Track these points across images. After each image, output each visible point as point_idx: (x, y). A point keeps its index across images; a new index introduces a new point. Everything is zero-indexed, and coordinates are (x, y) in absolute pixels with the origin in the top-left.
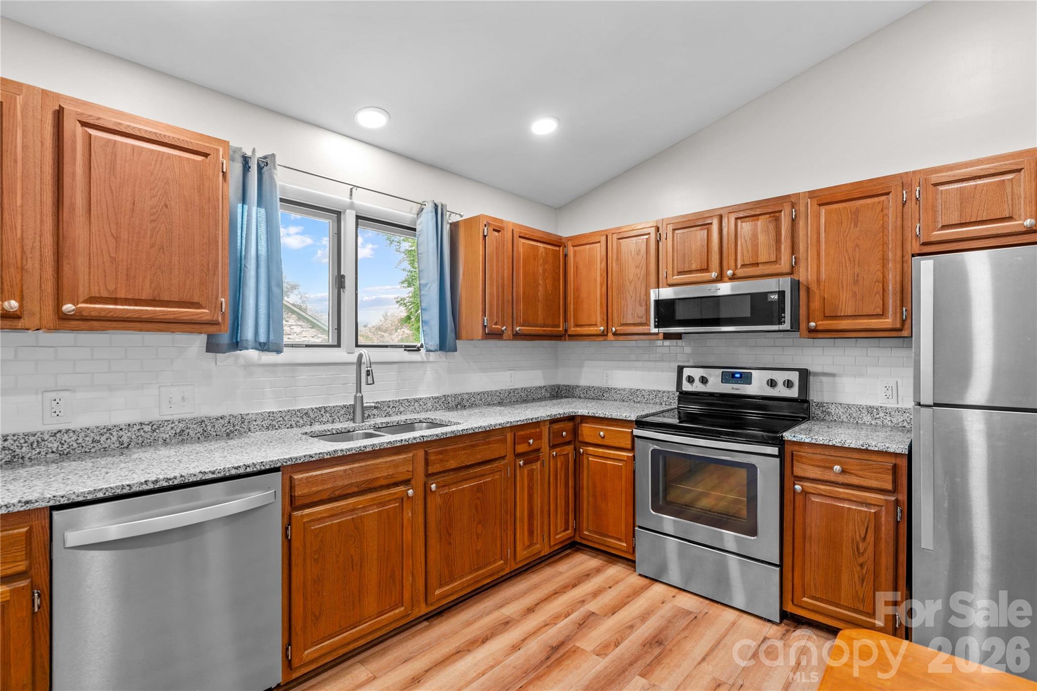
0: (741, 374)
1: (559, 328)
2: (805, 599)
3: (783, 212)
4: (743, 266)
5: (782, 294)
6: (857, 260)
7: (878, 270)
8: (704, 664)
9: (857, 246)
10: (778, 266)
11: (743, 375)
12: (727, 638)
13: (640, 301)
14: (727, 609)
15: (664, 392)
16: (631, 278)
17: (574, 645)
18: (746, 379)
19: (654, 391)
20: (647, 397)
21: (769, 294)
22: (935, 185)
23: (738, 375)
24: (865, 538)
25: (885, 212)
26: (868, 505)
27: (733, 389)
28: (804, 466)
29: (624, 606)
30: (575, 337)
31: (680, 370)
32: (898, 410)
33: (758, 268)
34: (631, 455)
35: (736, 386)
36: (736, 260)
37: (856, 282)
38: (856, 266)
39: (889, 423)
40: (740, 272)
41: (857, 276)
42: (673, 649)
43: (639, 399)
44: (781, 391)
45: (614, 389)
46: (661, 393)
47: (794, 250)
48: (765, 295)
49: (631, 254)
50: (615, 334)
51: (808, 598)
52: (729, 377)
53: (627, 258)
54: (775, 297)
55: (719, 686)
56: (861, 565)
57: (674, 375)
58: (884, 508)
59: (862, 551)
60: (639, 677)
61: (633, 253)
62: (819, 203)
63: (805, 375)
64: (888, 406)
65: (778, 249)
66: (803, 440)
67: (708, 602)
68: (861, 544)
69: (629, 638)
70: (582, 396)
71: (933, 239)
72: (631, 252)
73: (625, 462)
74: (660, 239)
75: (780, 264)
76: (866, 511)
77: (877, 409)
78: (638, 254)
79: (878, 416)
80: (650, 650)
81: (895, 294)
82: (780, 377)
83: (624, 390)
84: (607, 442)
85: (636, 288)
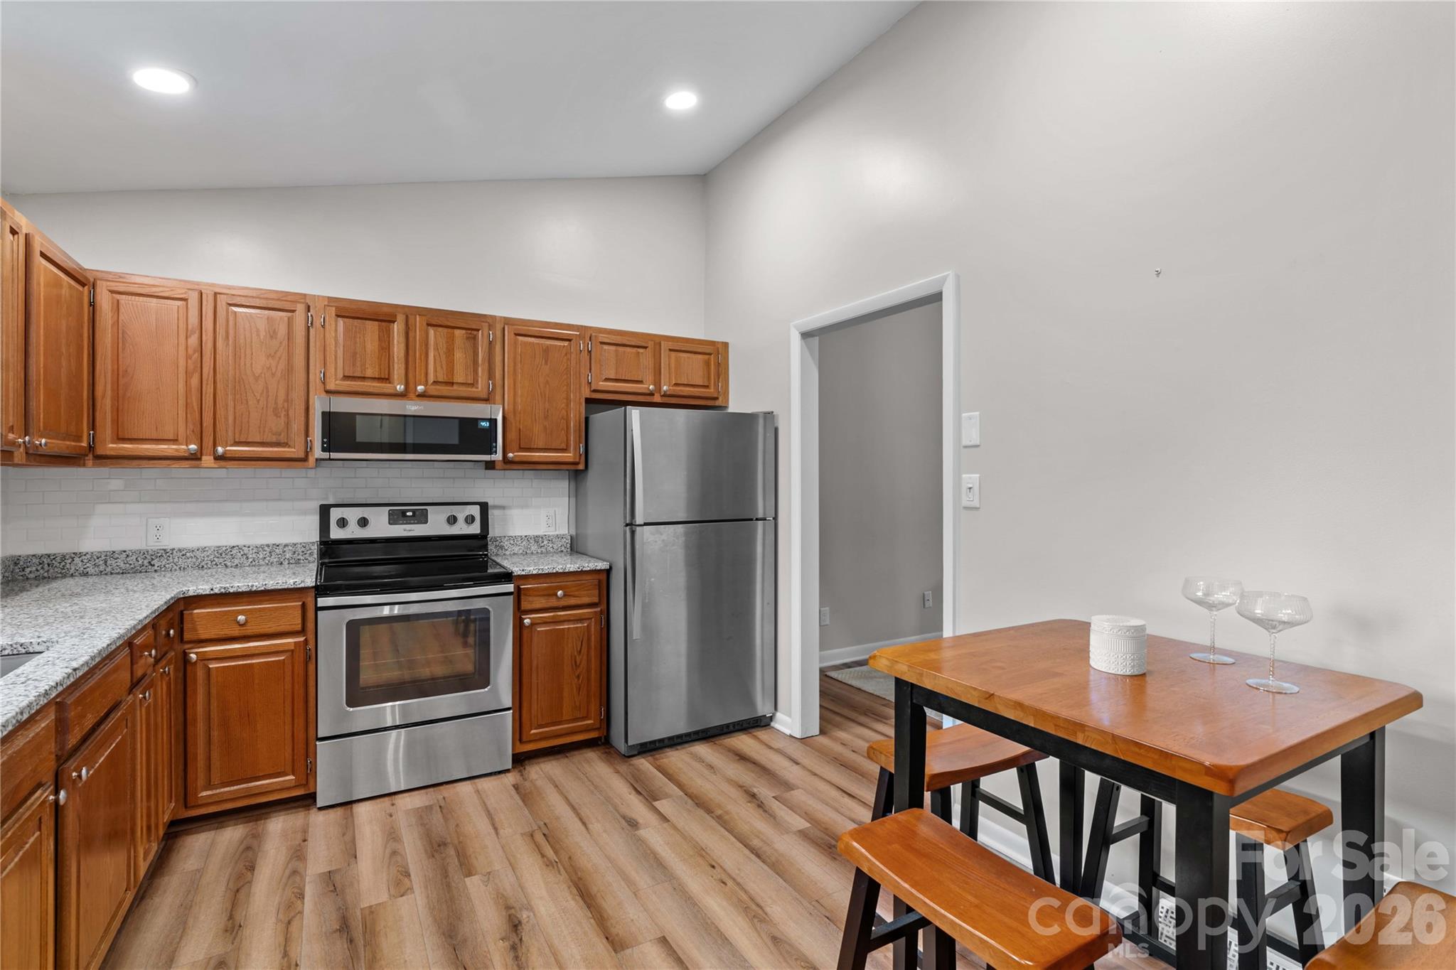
0: (414, 512)
1: (81, 441)
2: (533, 732)
3: (480, 331)
4: (435, 383)
5: (493, 422)
6: (547, 396)
7: (563, 408)
8: (501, 832)
9: (547, 382)
10: (474, 389)
11: (417, 513)
12: (488, 803)
13: (275, 409)
14: (455, 785)
15: (286, 545)
16: (258, 371)
17: (362, 909)
18: (421, 517)
19: (268, 546)
20: (254, 555)
21: (479, 421)
22: (602, 343)
23: (409, 514)
24: (580, 651)
25: (569, 356)
26: (580, 620)
27: (405, 530)
28: (531, 599)
29: (355, 845)
30: (114, 461)
31: (325, 511)
32: (558, 536)
33: (451, 388)
34: (302, 639)
35: (408, 527)
36: (426, 374)
37: (546, 417)
38: (547, 403)
39: (551, 550)
40: (433, 390)
41: (548, 411)
42: (461, 840)
43: (236, 562)
44: (461, 529)
45: (180, 550)
46: (281, 547)
47: (491, 375)
48: (475, 421)
49: (258, 335)
50: (218, 458)
51: (535, 729)
52: (399, 514)
53: (248, 340)
54: (485, 424)
55: (532, 836)
56: (578, 677)
57: (315, 519)
58: (593, 620)
59: (578, 663)
60: (469, 878)
61: (262, 334)
62: (516, 332)
63: (484, 507)
64: (551, 534)
65: (476, 371)
66: (531, 573)
67: (431, 790)
68: (577, 657)
69: (409, 861)
70: (91, 570)
71: (599, 388)
72: (258, 331)
73: (288, 654)
74: (312, 324)
75: (477, 388)
76: (581, 627)
77: (542, 538)
78: (271, 337)
79: (543, 544)
80: (444, 855)
81: (575, 431)
82: (461, 513)
83: (204, 550)
84: (250, 630)
85: (267, 388)
